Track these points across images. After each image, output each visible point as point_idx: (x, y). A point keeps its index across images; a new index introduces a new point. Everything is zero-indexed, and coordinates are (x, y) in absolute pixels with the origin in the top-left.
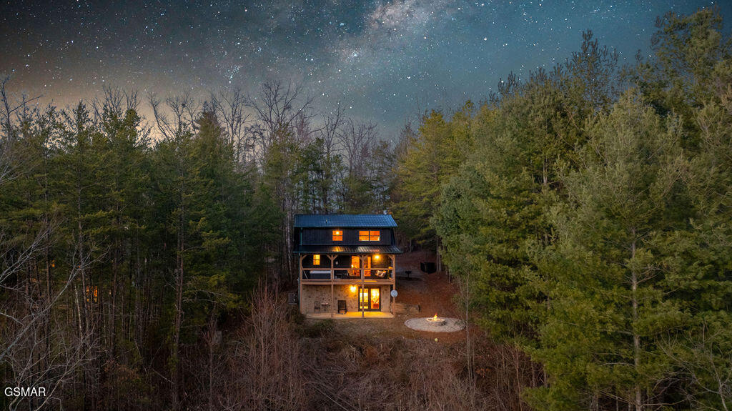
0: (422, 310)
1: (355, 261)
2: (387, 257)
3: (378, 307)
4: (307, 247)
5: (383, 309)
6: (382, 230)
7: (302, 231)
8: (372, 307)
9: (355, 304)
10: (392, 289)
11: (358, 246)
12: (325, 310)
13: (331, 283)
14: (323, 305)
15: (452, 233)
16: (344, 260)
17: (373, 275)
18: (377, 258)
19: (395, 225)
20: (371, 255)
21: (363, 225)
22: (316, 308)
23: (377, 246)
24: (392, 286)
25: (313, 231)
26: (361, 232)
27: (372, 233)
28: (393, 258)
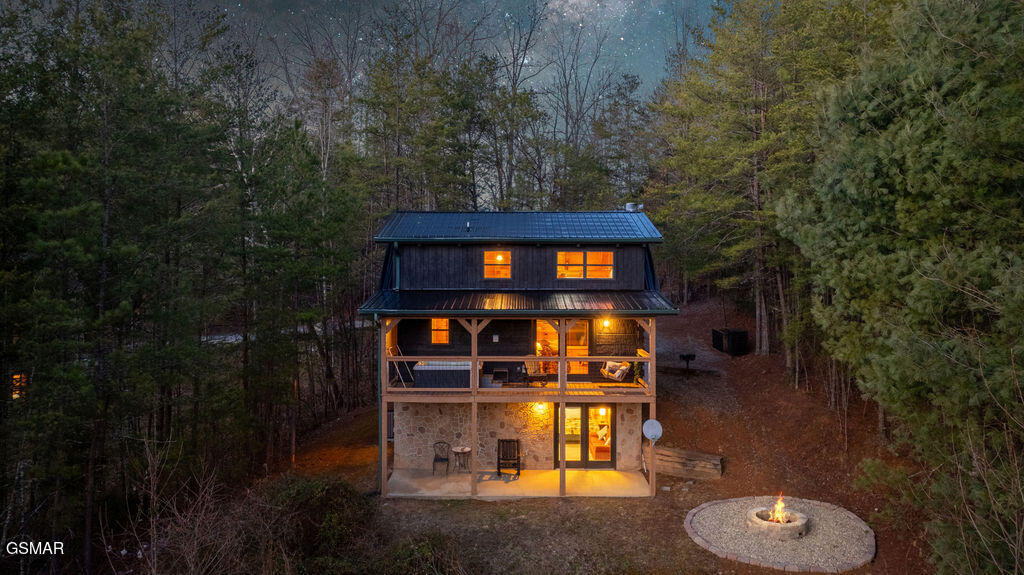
0: (730, 468)
1: (547, 334)
2: (634, 323)
3: (609, 460)
4: (410, 298)
5: (621, 463)
6: (620, 247)
7: (398, 253)
8: (591, 458)
9: (545, 450)
10: (646, 416)
11: (553, 292)
12: (462, 465)
13: (471, 400)
14: (457, 454)
15: (855, 251)
16: (514, 332)
17: (595, 373)
18: (606, 325)
19: (657, 235)
20: (588, 317)
21: (566, 236)
22: (438, 459)
23: (604, 292)
24: (645, 407)
25: (430, 253)
26: (561, 256)
27: (593, 257)
28: (650, 327)
